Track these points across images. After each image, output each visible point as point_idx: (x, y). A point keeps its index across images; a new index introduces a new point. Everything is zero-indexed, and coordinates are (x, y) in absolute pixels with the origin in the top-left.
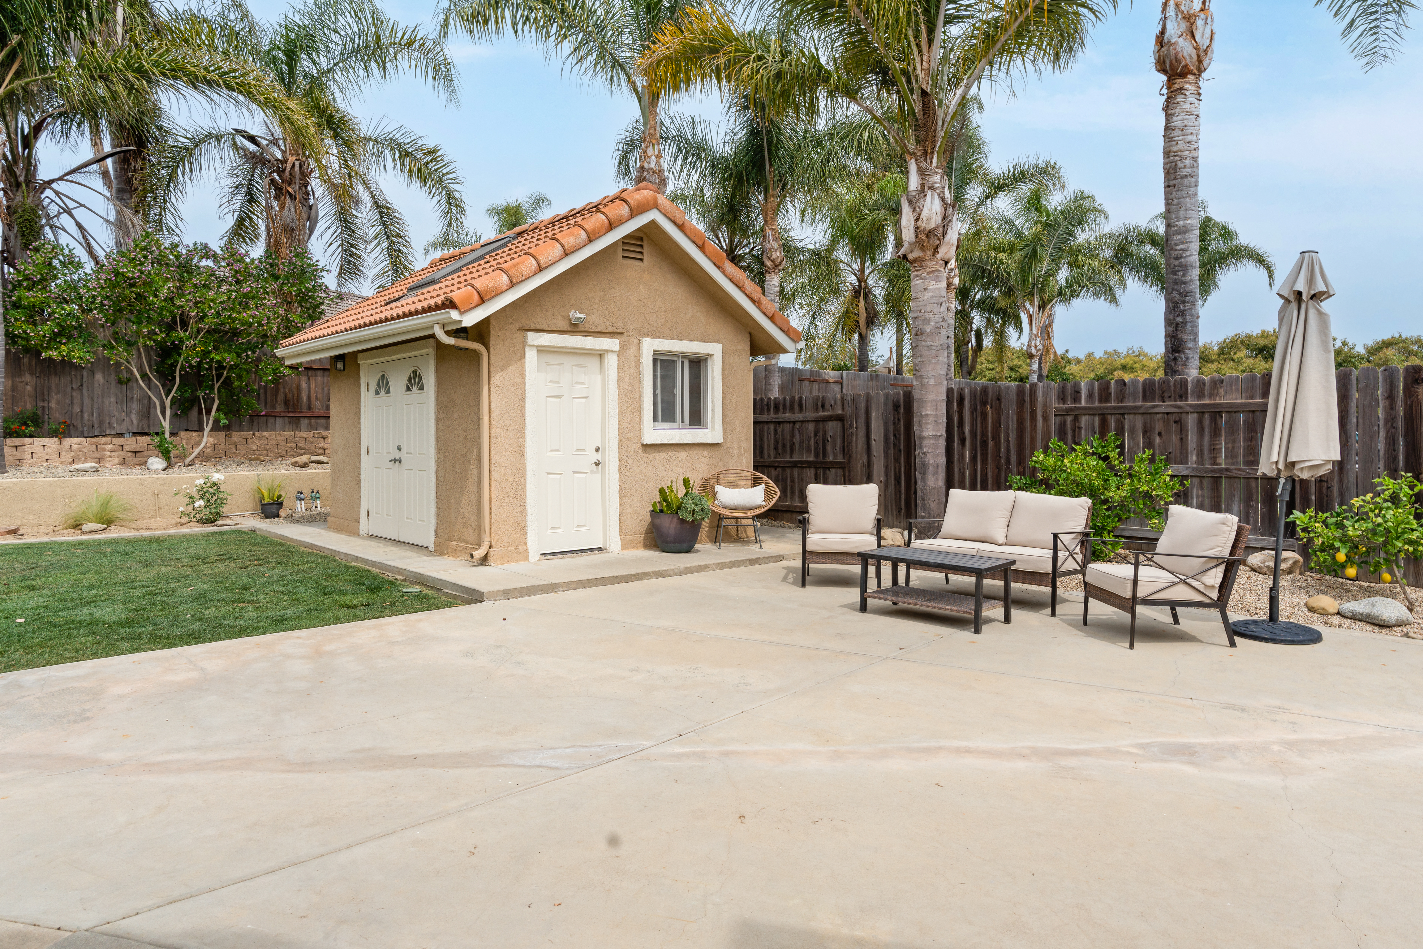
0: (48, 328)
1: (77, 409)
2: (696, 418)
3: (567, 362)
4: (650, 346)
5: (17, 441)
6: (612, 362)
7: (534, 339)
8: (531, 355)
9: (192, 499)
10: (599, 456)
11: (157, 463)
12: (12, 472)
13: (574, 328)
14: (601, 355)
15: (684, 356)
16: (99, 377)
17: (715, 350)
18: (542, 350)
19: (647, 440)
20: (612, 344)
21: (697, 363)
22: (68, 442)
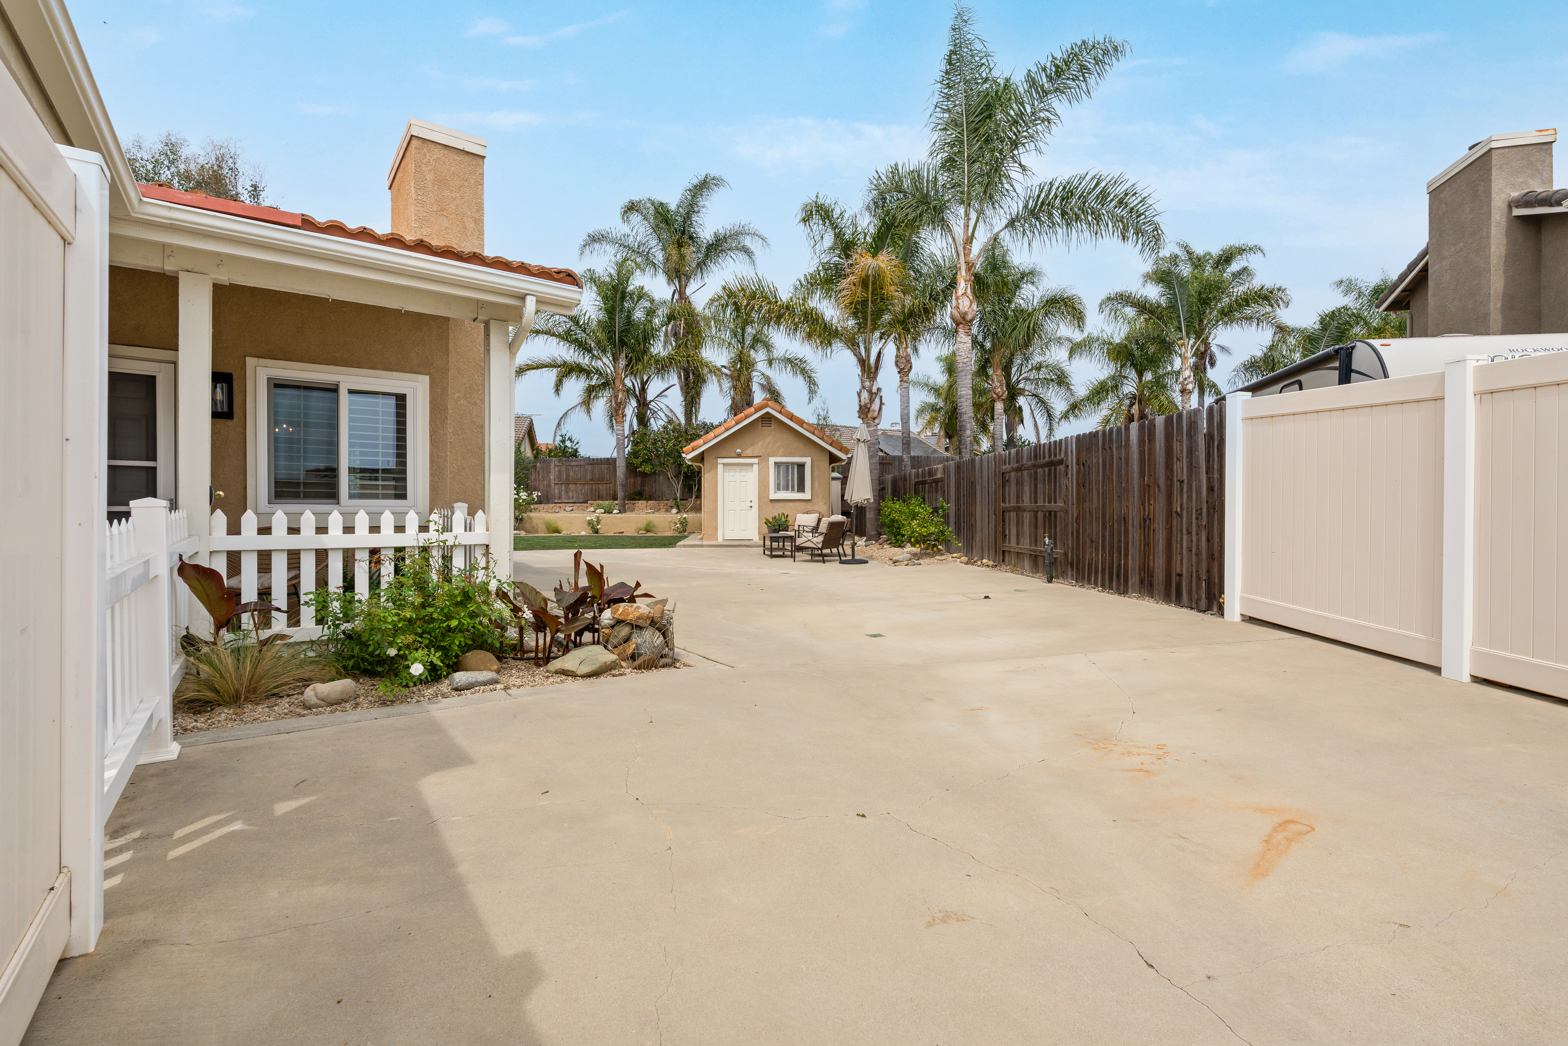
0: (640, 460)
1: (654, 490)
2: (801, 488)
3: (738, 468)
4: (772, 460)
5: (633, 502)
6: (756, 467)
7: (720, 461)
8: (720, 467)
9: (676, 524)
10: (751, 504)
11: (674, 511)
12: (628, 513)
13: (739, 456)
14: (752, 465)
15: (793, 464)
16: (661, 477)
17: (807, 460)
18: (724, 464)
19: (771, 498)
20: (756, 460)
21: (801, 466)
22: (651, 502)
